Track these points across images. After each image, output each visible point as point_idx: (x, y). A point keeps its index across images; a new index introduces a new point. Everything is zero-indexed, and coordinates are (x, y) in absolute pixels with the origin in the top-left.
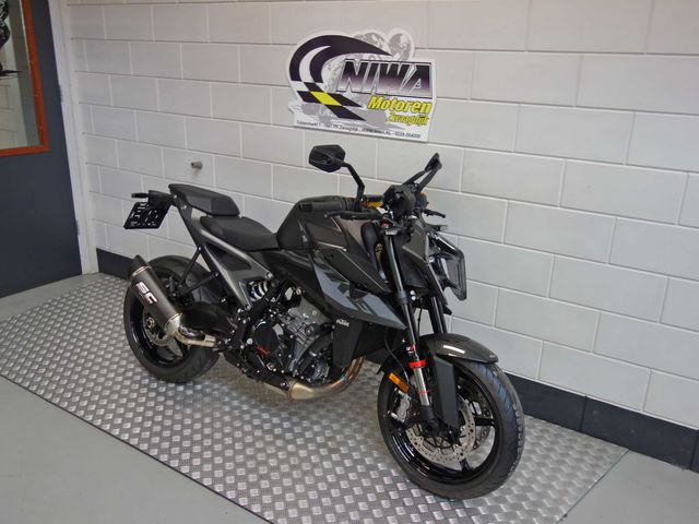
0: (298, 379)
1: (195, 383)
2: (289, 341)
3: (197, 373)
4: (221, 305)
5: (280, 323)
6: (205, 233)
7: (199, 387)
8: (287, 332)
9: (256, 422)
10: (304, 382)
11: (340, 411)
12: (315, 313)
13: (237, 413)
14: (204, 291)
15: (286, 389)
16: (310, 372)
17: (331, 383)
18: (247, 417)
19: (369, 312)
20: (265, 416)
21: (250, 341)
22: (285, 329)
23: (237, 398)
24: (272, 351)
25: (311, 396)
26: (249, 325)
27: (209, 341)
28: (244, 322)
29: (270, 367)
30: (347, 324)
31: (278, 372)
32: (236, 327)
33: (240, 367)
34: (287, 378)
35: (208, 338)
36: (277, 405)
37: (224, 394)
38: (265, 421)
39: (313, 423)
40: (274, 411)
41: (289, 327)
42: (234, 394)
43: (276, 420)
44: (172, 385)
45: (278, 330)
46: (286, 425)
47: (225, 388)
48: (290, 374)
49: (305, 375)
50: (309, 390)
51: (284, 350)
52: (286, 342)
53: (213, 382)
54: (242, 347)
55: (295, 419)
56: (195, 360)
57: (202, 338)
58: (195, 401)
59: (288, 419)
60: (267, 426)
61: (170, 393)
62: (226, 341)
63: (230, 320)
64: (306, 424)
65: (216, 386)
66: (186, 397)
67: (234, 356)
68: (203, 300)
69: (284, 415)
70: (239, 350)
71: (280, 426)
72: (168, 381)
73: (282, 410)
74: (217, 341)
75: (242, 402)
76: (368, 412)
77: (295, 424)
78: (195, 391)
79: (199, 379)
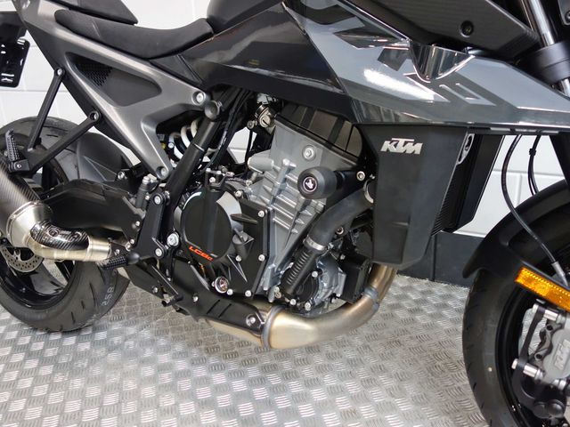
0: (282, 306)
1: (96, 330)
2: (256, 225)
3: (92, 312)
4: (117, 182)
5: (232, 191)
6: (62, 33)
7: (101, 335)
8: (248, 208)
9: (204, 393)
10: (296, 312)
11: (350, 355)
12: (310, 151)
13: (166, 378)
14: (85, 162)
15: (258, 329)
16: (309, 287)
17: (347, 306)
18: (185, 385)
19: (484, 101)
20: (219, 379)
21: (173, 239)
22: (244, 202)
23: (166, 349)
24: (220, 252)
25: (311, 339)
26: (168, 207)
27: (98, 251)
28: (158, 200)
29: (221, 286)
30: (418, 148)
31: (238, 297)
32: (143, 214)
33: (161, 294)
34: (258, 306)
35: (94, 244)
36: (236, 355)
37: (144, 344)
38: (219, 389)
39: (310, 384)
40: (233, 365)
41: (252, 198)
42: (162, 342)
43: (239, 386)
44: (56, 337)
45: (230, 205)
46: (260, 393)
47: (146, 334)
48: (262, 297)
49: (298, 295)
50: (306, 326)
51: (248, 245)
52: (248, 228)
53: (126, 325)
54: (159, 253)
55: (274, 379)
56: (83, 289)
57: (83, 245)
58: (93, 362)
59: (261, 381)
60: (224, 400)
61: (50, 353)
62: (128, 246)
63: (131, 202)
64: (295, 387)
65: (131, 330)
66: (78, 356)
67: (147, 272)
68: (82, 177)
69: (253, 372)
70: (153, 260)
71: (248, 396)
72: (49, 331)
73: (246, 363)
74: (113, 249)
75: (176, 356)
76: (399, 351)
77: (275, 390)
78: (95, 344)
79: (103, 321)
